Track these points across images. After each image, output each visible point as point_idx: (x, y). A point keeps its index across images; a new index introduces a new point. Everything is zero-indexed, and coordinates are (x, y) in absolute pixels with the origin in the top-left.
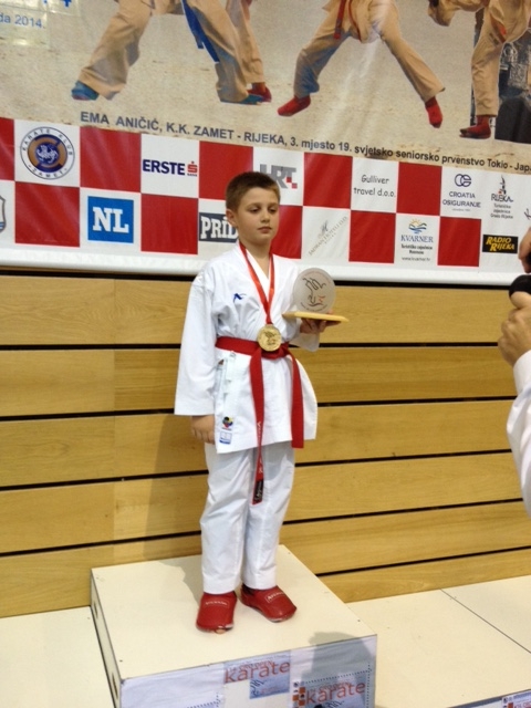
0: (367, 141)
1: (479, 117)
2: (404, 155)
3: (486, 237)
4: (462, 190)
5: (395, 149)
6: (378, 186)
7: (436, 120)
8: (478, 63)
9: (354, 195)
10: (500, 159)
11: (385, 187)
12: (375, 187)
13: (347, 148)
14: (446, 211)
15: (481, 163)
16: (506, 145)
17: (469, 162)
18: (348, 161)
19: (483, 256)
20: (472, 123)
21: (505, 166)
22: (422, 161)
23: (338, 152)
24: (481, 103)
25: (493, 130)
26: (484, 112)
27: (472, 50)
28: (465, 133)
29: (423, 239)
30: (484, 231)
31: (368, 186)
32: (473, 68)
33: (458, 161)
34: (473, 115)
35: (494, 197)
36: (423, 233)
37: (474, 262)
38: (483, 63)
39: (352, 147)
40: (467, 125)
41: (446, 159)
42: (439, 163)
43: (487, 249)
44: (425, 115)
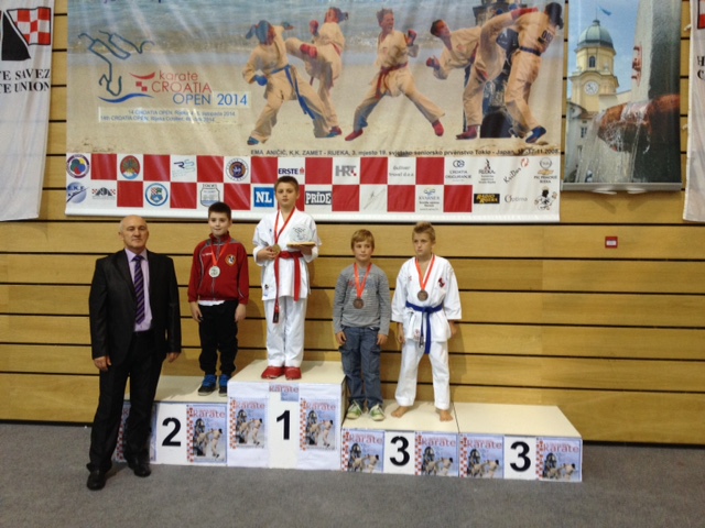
0: (396, 148)
1: (469, 127)
2: (419, 153)
3: (476, 195)
4: (459, 169)
5: (413, 151)
6: (403, 171)
7: (439, 132)
8: (467, 96)
9: (389, 177)
10: (484, 150)
11: (407, 172)
12: (402, 172)
13: (384, 152)
14: (447, 182)
15: (471, 153)
16: (488, 142)
17: (462, 153)
18: (385, 160)
19: (474, 206)
20: (464, 130)
21: (488, 153)
22: (431, 156)
23: (379, 155)
24: (470, 119)
25: (478, 134)
26: (473, 123)
27: (463, 90)
28: (459, 137)
29: (434, 198)
30: (474, 191)
31: (398, 172)
32: (464, 99)
33: (455, 153)
34: (465, 126)
35: (481, 171)
36: (433, 195)
37: (469, 210)
38: (471, 96)
39: (387, 152)
40: (460, 132)
41: (446, 153)
42: (442, 156)
43: (477, 201)
44: (433, 130)
